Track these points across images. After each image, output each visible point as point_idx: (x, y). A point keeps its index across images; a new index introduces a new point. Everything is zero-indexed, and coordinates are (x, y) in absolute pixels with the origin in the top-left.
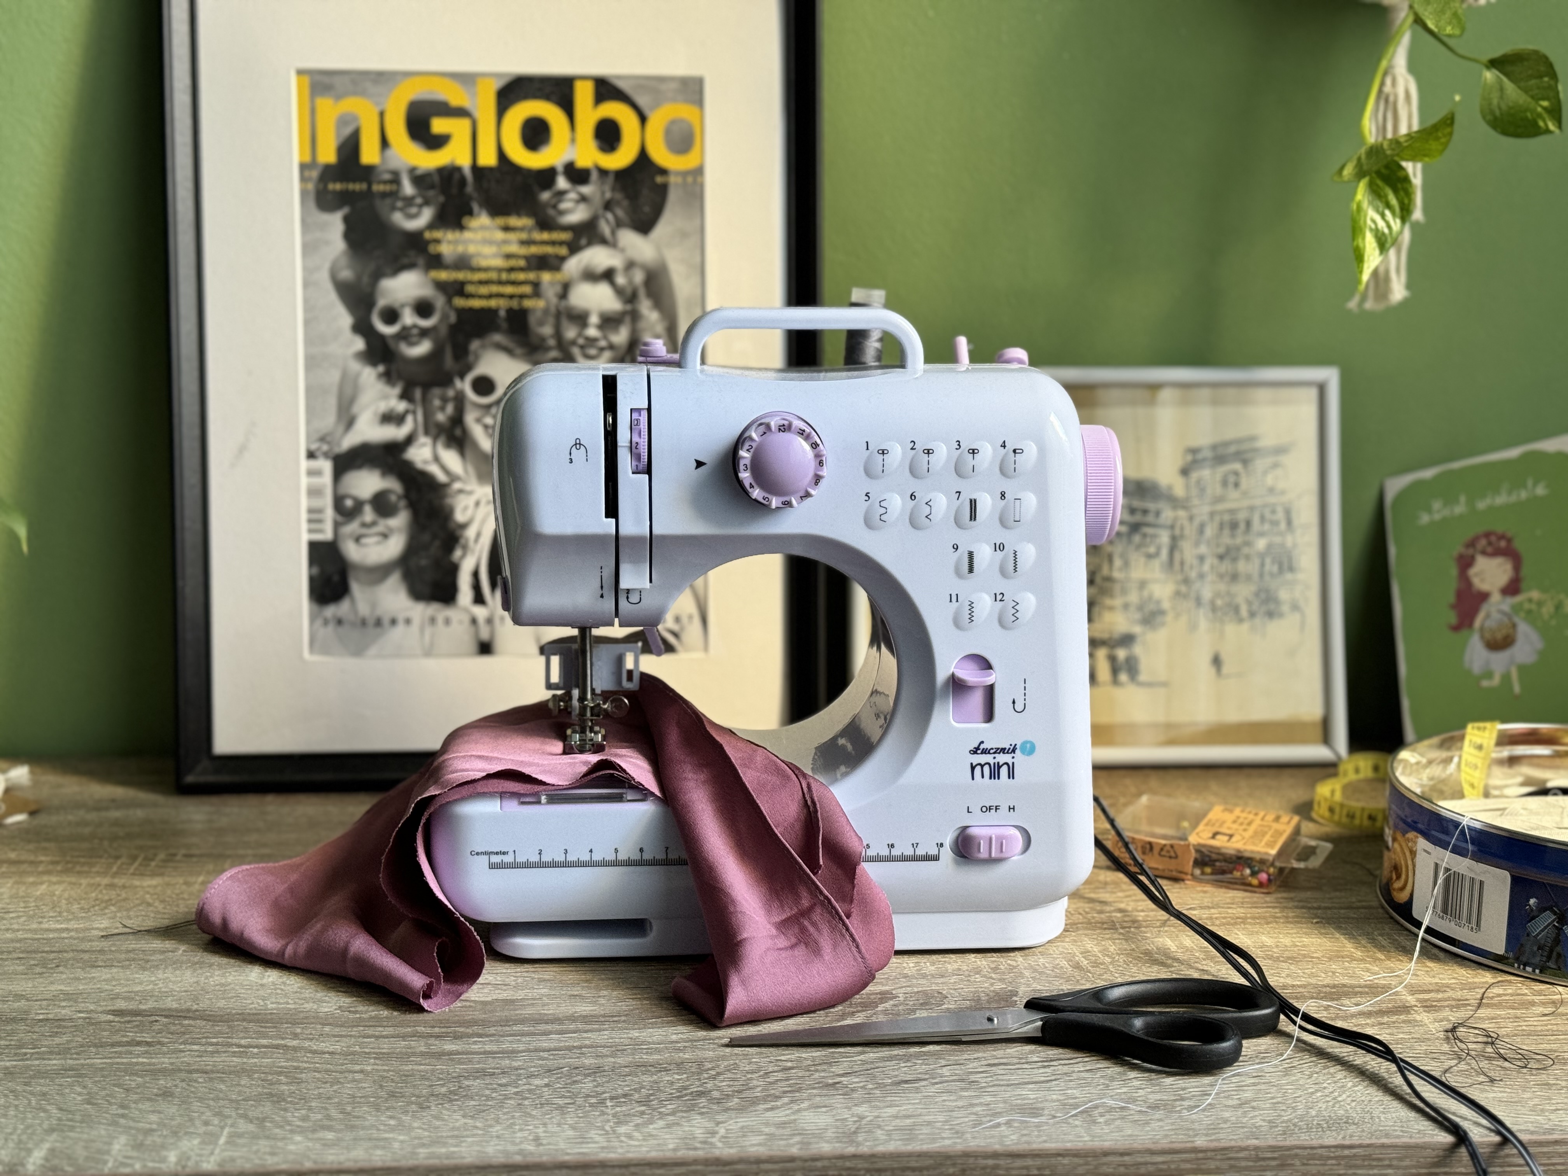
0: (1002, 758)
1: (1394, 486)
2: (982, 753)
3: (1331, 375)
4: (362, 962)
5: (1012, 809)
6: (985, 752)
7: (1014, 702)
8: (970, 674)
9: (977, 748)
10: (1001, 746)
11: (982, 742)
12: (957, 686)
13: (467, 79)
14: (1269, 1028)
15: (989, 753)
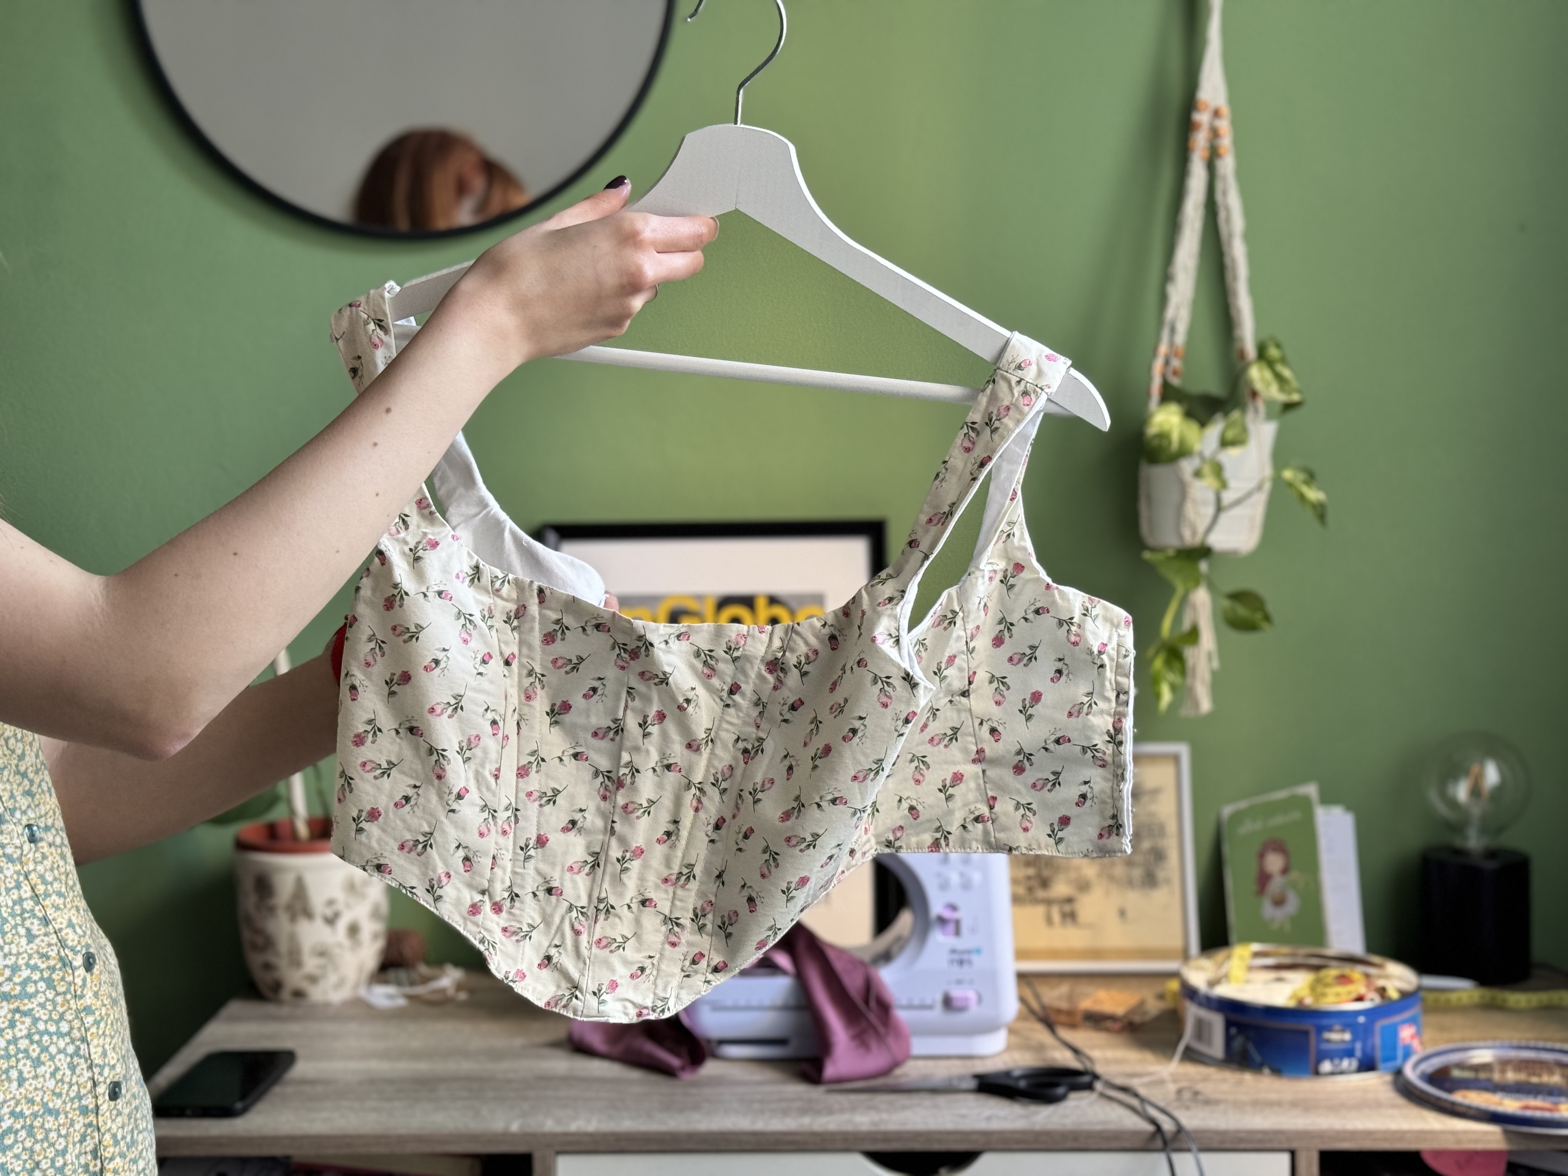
0: (966, 956)
1: (1227, 811)
2: (955, 953)
3: (1183, 750)
4: (651, 1057)
5: (971, 981)
8: (947, 914)
9: (953, 951)
10: (964, 950)
11: (955, 948)
12: (942, 921)
13: (700, 598)
14: (1089, 1087)
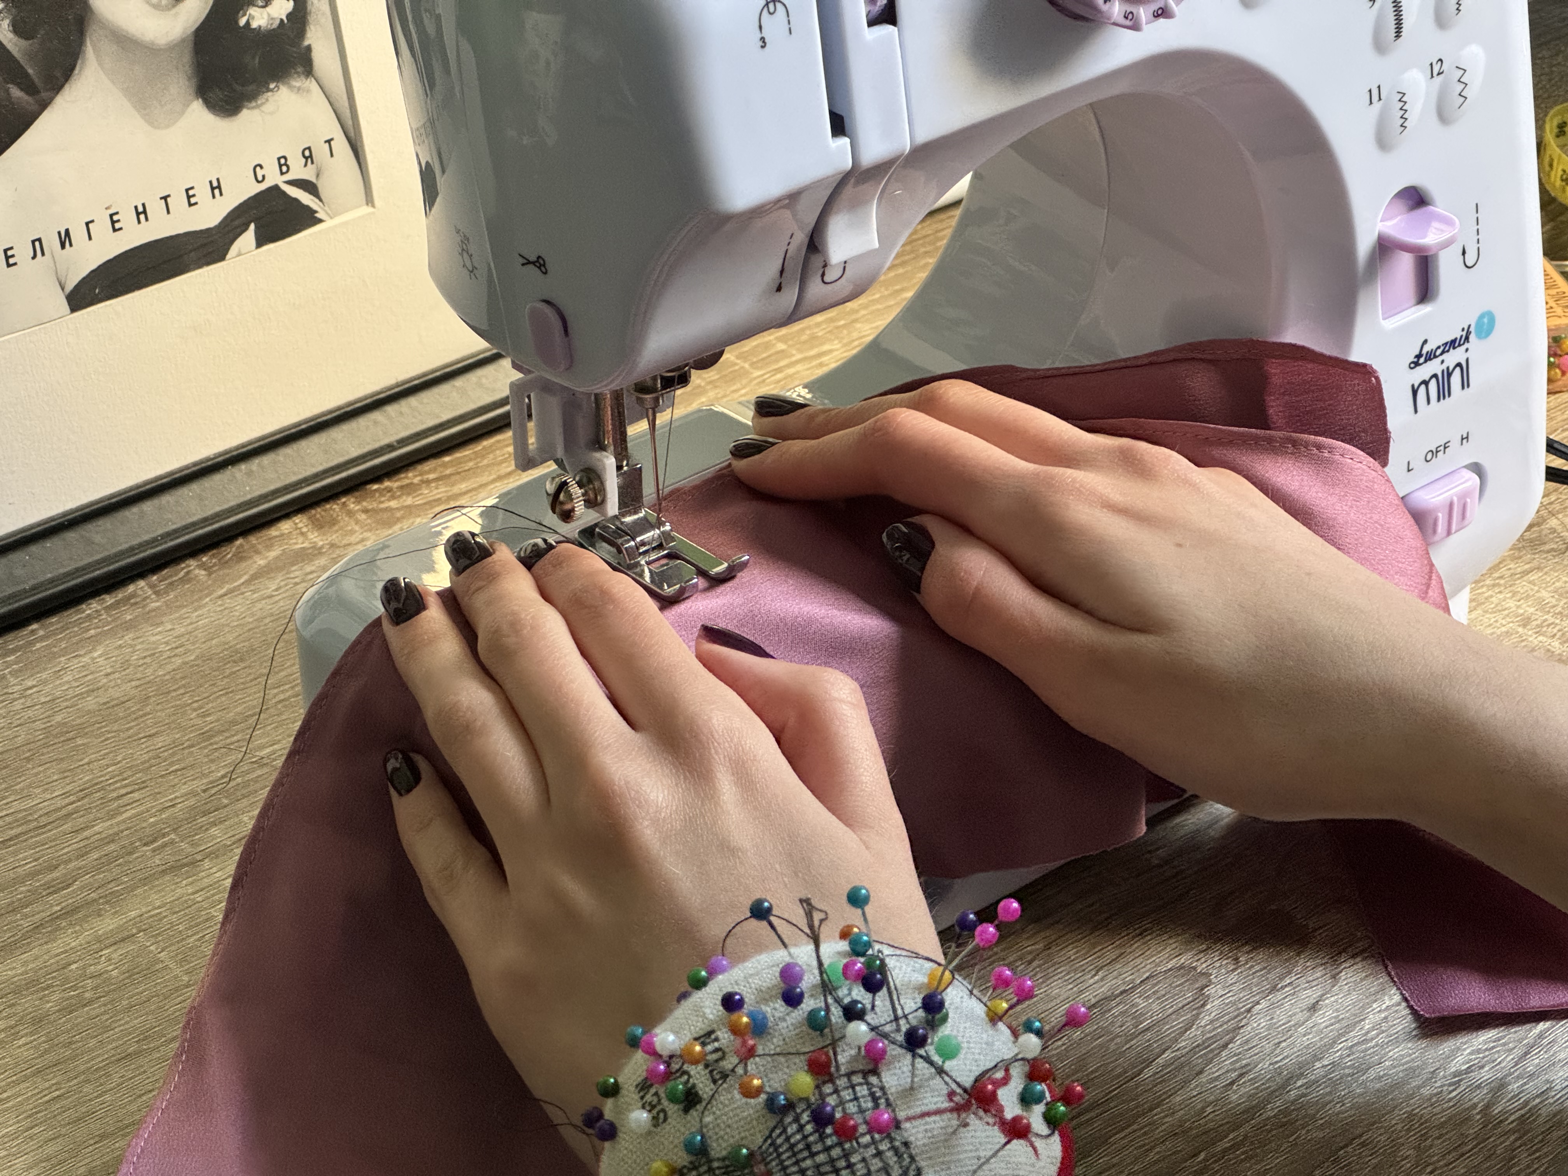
0: (1453, 357)
2: (1426, 361)
5: (1465, 438)
6: (1431, 356)
7: (1464, 253)
9: (1419, 356)
10: (1449, 338)
11: (1425, 342)
15: (1435, 357)
